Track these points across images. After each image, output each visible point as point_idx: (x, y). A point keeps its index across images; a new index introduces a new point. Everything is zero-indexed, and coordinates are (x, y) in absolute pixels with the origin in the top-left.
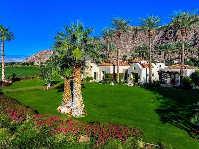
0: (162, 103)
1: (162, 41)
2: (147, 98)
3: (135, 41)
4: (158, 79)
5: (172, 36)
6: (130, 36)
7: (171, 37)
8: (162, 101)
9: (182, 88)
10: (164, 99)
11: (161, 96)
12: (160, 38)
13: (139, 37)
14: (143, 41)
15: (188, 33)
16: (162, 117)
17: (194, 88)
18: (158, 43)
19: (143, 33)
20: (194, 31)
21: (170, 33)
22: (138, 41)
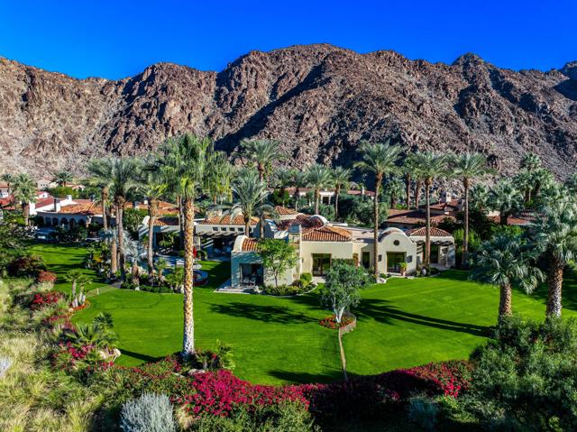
1: (127, 127)
3: (35, 118)
5: (156, 118)
6: (11, 94)
7: (152, 119)
12: (115, 116)
13: (45, 106)
14: (64, 121)
15: (192, 115)
18: (114, 133)
19: (57, 93)
20: (203, 110)
21: (144, 106)
22: (47, 120)
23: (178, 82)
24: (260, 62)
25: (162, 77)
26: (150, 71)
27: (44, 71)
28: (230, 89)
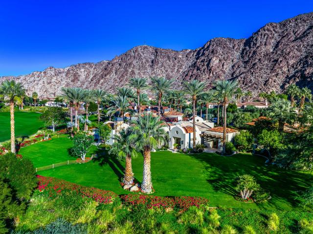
0: (211, 172)
1: (192, 72)
2: (197, 168)
3: (155, 70)
4: (200, 143)
5: (206, 67)
6: (147, 61)
7: (204, 68)
8: (210, 170)
9: (225, 155)
10: (211, 168)
11: (208, 165)
12: (190, 67)
13: (160, 65)
14: (167, 71)
15: (225, 64)
16: (214, 186)
17: (235, 153)
18: (187, 75)
19: (166, 58)
20: (232, 61)
21: (202, 61)
22: (160, 71)
23: (221, 47)
24: (272, 29)
25: (213, 46)
26: (209, 43)
27: (163, 49)
28: (250, 47)
